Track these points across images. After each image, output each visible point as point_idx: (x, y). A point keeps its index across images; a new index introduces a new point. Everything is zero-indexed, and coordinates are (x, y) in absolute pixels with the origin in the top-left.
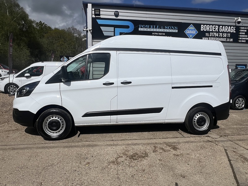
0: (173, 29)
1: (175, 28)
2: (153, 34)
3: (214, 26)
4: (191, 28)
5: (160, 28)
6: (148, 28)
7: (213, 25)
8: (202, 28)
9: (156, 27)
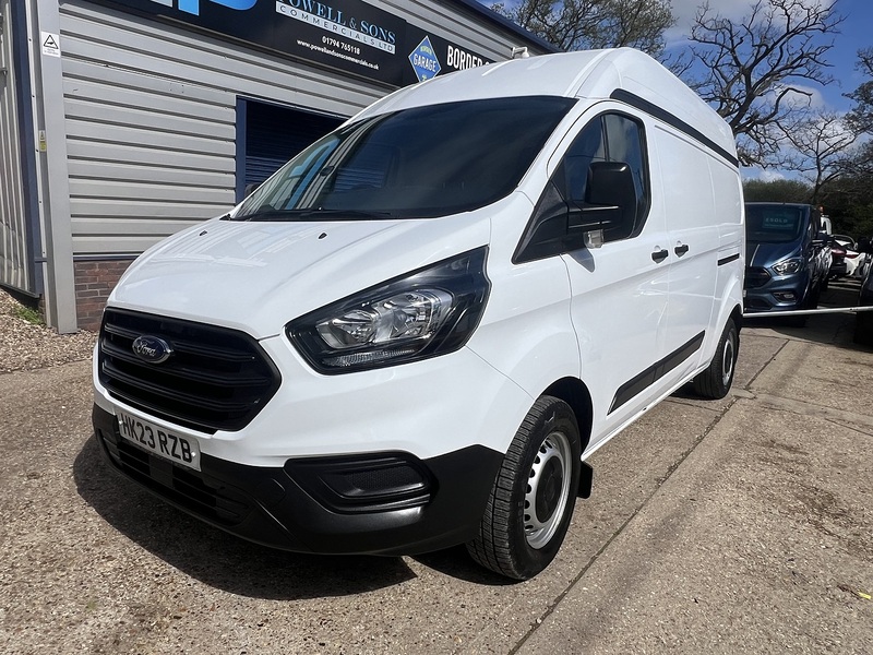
0: (383, 40)
1: (387, 36)
2: (324, 39)
3: (475, 58)
4: (425, 48)
5: (346, 22)
6: (308, 11)
7: (473, 54)
8: (450, 55)
9: (334, 17)
